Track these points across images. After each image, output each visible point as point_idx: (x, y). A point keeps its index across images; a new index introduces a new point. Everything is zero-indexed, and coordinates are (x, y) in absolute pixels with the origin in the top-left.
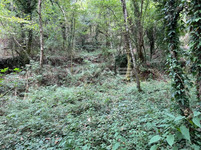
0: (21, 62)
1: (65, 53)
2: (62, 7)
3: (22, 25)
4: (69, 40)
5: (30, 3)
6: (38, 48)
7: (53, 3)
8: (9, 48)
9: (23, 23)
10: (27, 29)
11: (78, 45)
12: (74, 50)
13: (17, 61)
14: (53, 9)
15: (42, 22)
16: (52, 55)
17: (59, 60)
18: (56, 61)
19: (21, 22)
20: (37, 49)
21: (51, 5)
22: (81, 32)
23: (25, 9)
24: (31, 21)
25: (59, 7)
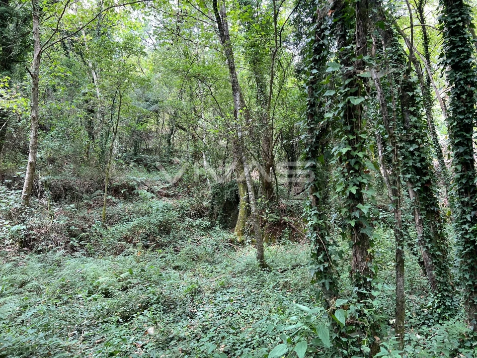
1: (87, 171)
2: (91, 65)
4: (104, 142)
5: (13, 48)
6: (19, 155)
7: (68, 53)
11: (125, 154)
12: (115, 164)
14: (70, 66)
15: (37, 95)
16: (55, 173)
17: (71, 189)
18: (65, 189)
20: (15, 157)
21: (63, 57)
22: (133, 123)
24: (9, 91)
25: (85, 63)
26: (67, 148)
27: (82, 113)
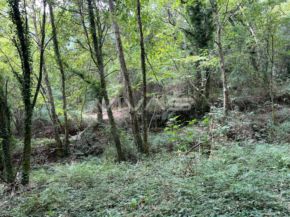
0: (198, 110)
1: (257, 91)
2: (248, 25)
3: (198, 63)
4: (265, 70)
5: (206, 33)
6: (218, 89)
7: (233, 23)
8: (185, 95)
9: (199, 61)
10: (203, 67)
11: (281, 75)
12: (274, 82)
13: (194, 109)
14: (235, 30)
15: (222, 54)
16: (238, 95)
17: (249, 103)
18: (245, 104)
19: (196, 60)
20: (216, 90)
21: (231, 27)
23: (199, 42)
24: (208, 56)
25: (244, 25)
26: (242, 79)
27: (247, 56)
